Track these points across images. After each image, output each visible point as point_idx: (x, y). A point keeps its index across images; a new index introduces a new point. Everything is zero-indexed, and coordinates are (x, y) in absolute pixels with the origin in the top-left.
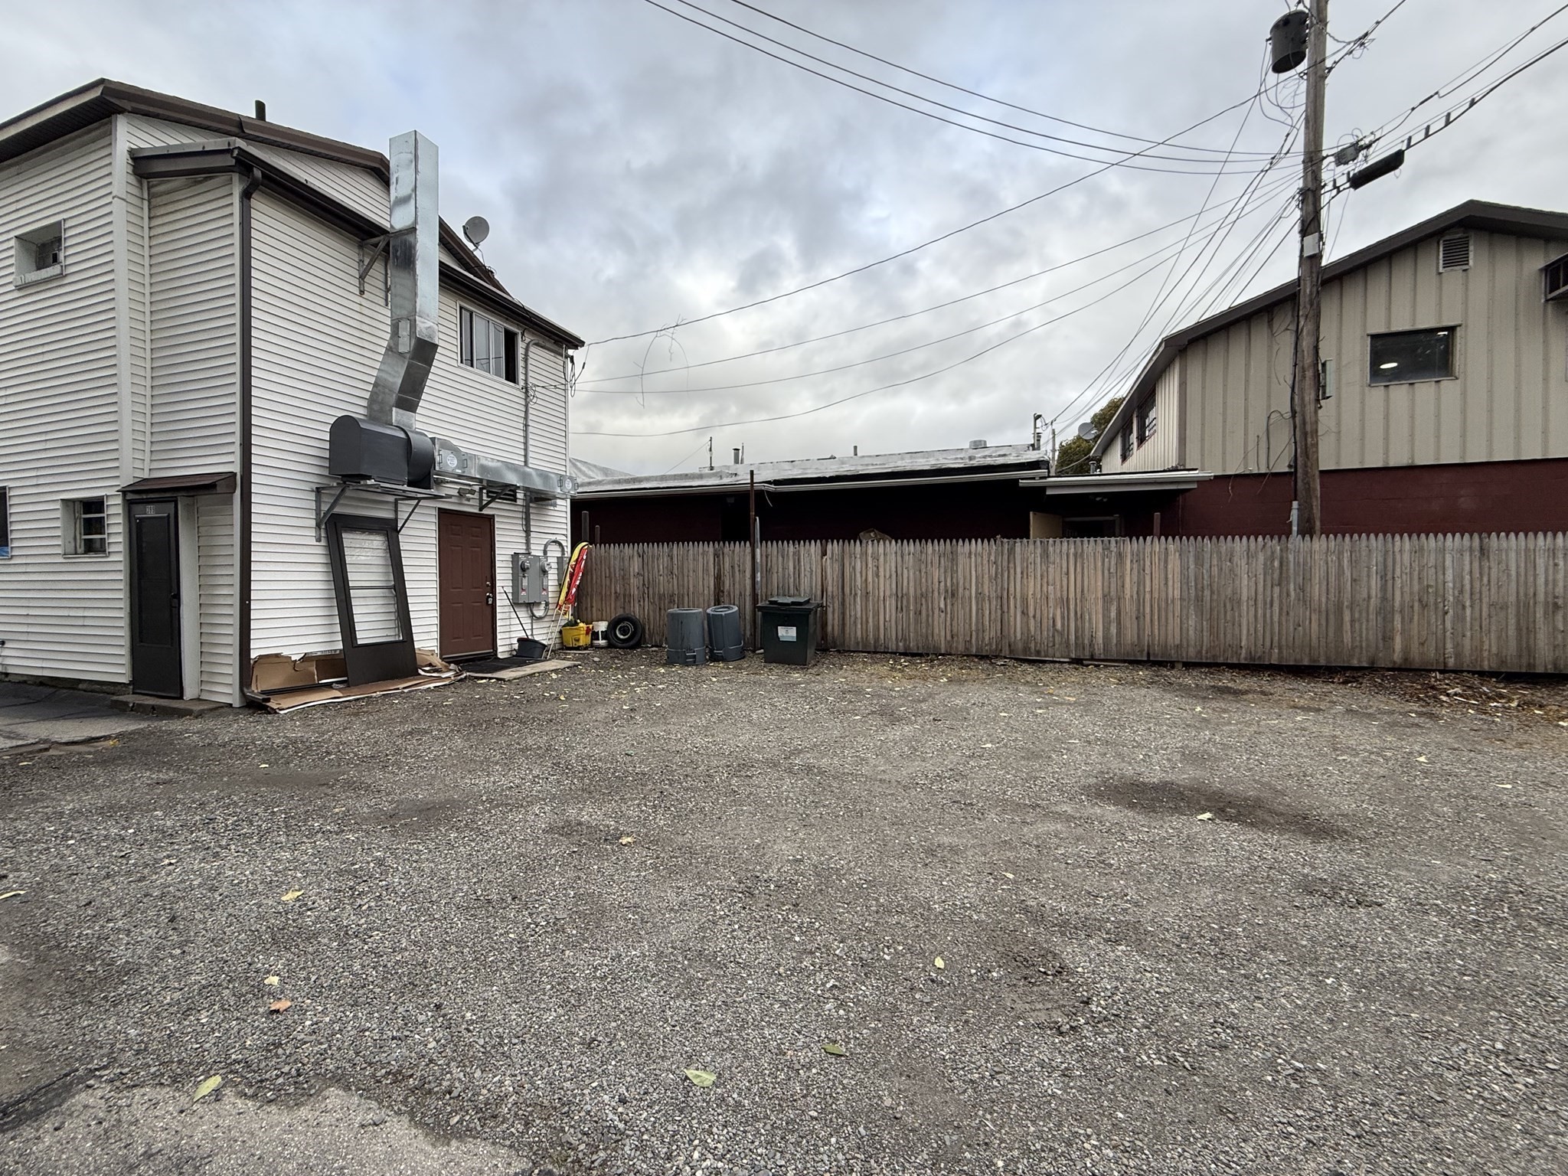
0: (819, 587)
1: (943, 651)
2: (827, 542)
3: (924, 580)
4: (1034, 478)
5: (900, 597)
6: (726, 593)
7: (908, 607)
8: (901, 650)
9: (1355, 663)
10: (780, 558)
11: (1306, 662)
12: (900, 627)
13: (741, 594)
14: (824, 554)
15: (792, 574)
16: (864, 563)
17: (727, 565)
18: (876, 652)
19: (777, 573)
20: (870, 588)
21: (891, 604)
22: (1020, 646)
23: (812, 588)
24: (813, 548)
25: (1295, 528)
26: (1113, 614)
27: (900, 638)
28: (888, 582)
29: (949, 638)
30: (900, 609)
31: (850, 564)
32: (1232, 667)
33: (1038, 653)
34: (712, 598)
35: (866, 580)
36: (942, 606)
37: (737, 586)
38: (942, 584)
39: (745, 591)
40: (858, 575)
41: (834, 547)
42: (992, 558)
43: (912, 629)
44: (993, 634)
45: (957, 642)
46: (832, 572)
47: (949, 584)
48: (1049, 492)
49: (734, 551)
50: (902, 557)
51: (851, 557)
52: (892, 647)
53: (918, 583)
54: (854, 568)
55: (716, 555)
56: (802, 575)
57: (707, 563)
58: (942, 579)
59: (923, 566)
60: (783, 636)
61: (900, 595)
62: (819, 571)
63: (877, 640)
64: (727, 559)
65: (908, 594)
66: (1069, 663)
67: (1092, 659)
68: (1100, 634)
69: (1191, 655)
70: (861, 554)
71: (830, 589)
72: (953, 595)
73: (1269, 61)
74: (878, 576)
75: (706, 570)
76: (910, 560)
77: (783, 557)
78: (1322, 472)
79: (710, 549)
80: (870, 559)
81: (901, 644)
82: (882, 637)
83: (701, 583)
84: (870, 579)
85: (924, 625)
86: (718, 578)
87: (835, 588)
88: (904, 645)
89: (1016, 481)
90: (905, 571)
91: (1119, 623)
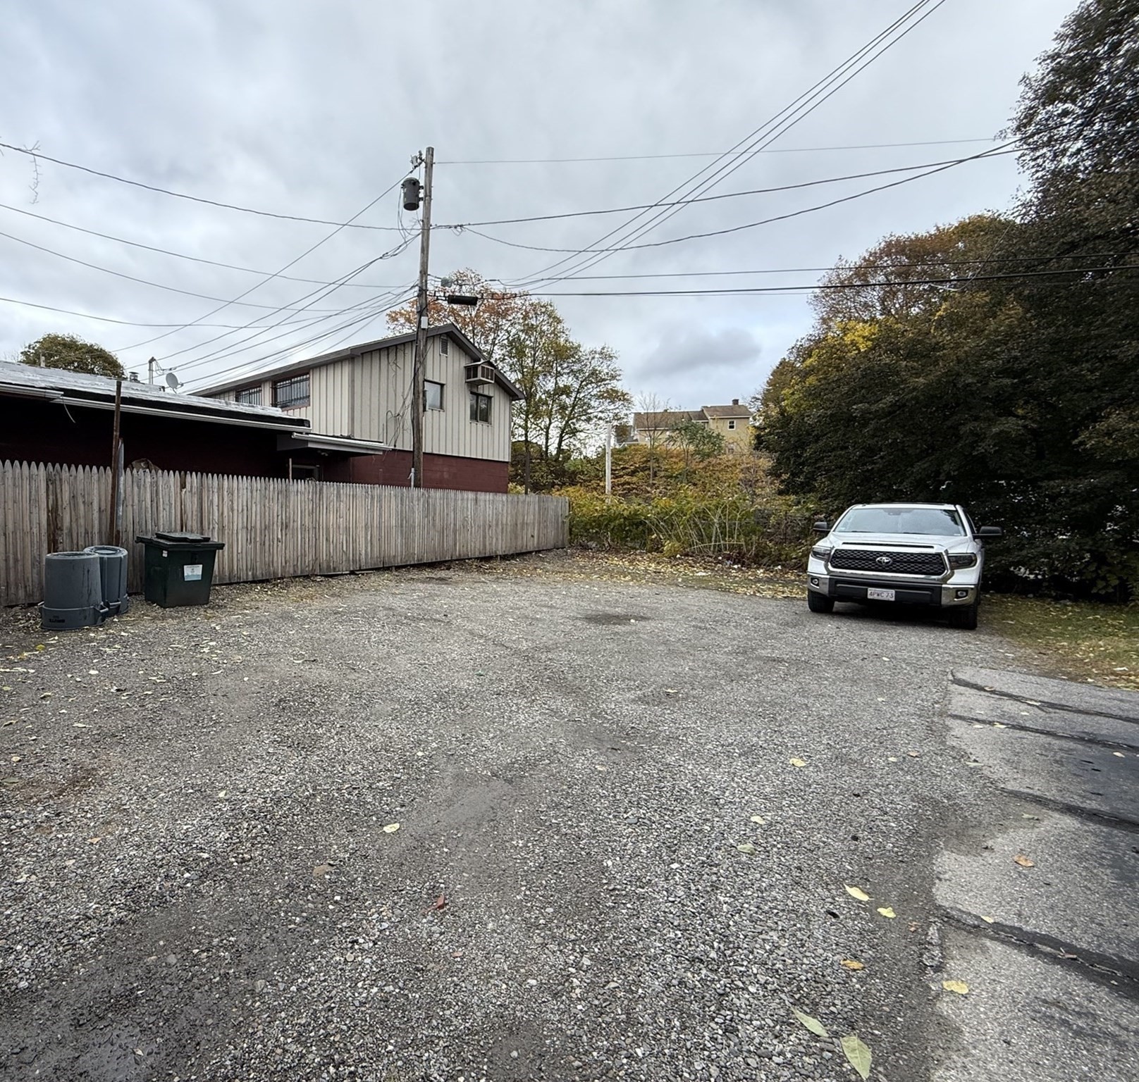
0: (179, 522)
1: (280, 576)
2: (186, 474)
3: (267, 514)
4: (301, 433)
5: (249, 529)
6: (65, 531)
7: (255, 538)
8: (250, 579)
10: (136, 489)
12: (249, 558)
13: (87, 532)
14: (183, 486)
15: (149, 506)
16: (221, 497)
17: (66, 496)
18: (231, 584)
19: (133, 506)
20: (226, 523)
21: (242, 536)
22: (325, 565)
23: (171, 524)
24: (170, 480)
25: (412, 484)
27: (249, 567)
28: (240, 516)
29: (284, 564)
30: (249, 541)
31: (208, 498)
33: (334, 569)
34: (44, 538)
35: (222, 514)
36: (280, 537)
37: (82, 521)
38: (280, 517)
39: (92, 527)
40: (215, 508)
41: (193, 479)
42: (310, 496)
43: (258, 560)
44: (310, 559)
45: (290, 566)
46: (191, 505)
47: (284, 518)
48: (310, 445)
49: (76, 477)
50: (252, 492)
51: (208, 491)
52: (244, 578)
53: (263, 515)
54: (212, 502)
55: (49, 480)
56: (161, 508)
57: (37, 491)
58: (280, 513)
59: (267, 501)
60: (188, 576)
61: (249, 528)
62: (179, 504)
63: (231, 571)
64: (66, 487)
65: (255, 527)
66: (350, 574)
67: (360, 570)
70: (219, 489)
71: (189, 523)
72: (286, 527)
74: (233, 511)
75: (34, 501)
76: (257, 495)
77: (139, 488)
79: (40, 472)
80: (225, 493)
81: (250, 573)
82: (235, 568)
83: (26, 519)
84: (226, 514)
85: (267, 555)
86: (54, 513)
87: (195, 523)
88: (253, 574)
89: (291, 433)
90: (254, 505)
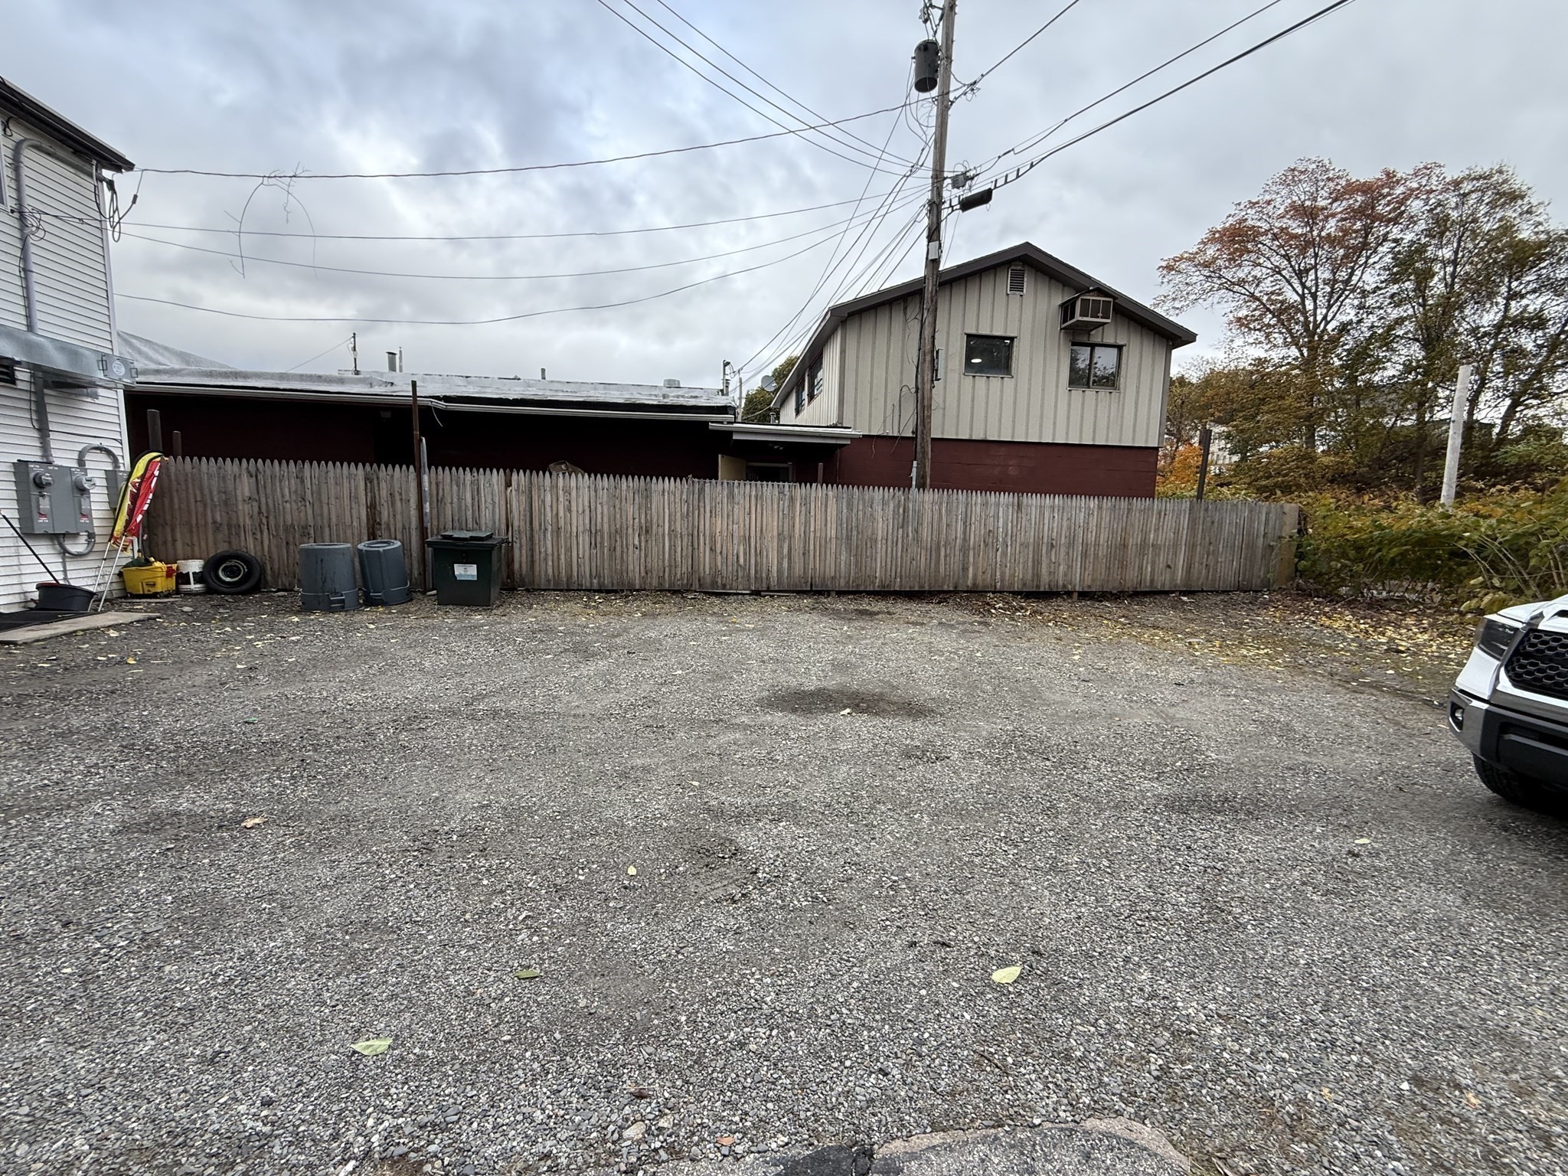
0: (504, 521)
1: (637, 587)
2: (512, 472)
3: (618, 516)
4: (722, 423)
5: (594, 533)
6: (383, 527)
7: (602, 543)
8: (596, 586)
9: (945, 588)
10: (455, 487)
11: (917, 589)
12: (594, 565)
13: (404, 527)
14: (508, 484)
15: (470, 505)
16: (554, 497)
17: (384, 493)
18: (568, 590)
19: (451, 503)
20: (562, 523)
21: (584, 540)
22: (708, 580)
23: (494, 522)
24: (496, 478)
25: (914, 483)
26: (786, 551)
27: (594, 574)
28: (581, 518)
29: (643, 574)
30: (593, 545)
31: (539, 497)
32: (869, 593)
33: (724, 586)
34: (365, 531)
35: (557, 514)
36: (637, 542)
37: (399, 517)
38: (637, 521)
39: (410, 523)
40: (548, 509)
41: (520, 478)
42: (684, 497)
43: (606, 566)
44: (684, 569)
45: (651, 578)
46: (518, 505)
47: (643, 521)
48: (735, 437)
49: (392, 476)
50: (596, 491)
51: (539, 489)
52: (586, 584)
53: (612, 519)
54: (544, 501)
55: (368, 479)
56: (483, 507)
57: (356, 489)
58: (637, 516)
59: (617, 502)
60: (461, 575)
61: (593, 531)
62: (503, 503)
63: (569, 577)
64: (383, 485)
65: (601, 531)
66: (749, 594)
67: (768, 590)
68: (775, 568)
69: (842, 585)
70: (552, 487)
71: (516, 524)
72: (647, 532)
73: (913, 80)
74: (570, 511)
75: (353, 497)
76: (604, 496)
77: (458, 486)
78: (933, 439)
79: (360, 472)
80: (561, 492)
81: (595, 581)
82: (575, 574)
83: (347, 513)
84: (561, 514)
85: (618, 561)
86: (372, 508)
87: (522, 523)
88: (599, 583)
89: (706, 423)
90: (599, 506)
91: (790, 559)
